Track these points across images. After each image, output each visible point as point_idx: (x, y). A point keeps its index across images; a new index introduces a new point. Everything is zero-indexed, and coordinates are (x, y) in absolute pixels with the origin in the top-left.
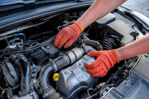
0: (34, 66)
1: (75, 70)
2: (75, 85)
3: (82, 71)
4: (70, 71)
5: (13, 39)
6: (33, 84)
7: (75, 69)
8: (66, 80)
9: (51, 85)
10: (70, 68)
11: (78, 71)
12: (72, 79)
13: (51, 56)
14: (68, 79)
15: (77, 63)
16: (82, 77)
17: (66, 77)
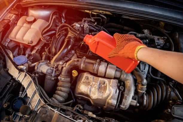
0: (73, 52)
2: (83, 92)
3: (97, 89)
5: (89, 18)
6: (59, 64)
7: (95, 82)
10: (93, 76)
11: (95, 85)
12: (86, 86)
14: (83, 82)
15: (101, 79)
16: (93, 93)
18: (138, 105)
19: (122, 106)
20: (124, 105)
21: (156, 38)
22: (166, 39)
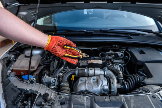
0: (67, 68)
1: (88, 81)
4: (85, 80)
6: (59, 75)
8: (79, 84)
9: (69, 82)
10: (86, 78)
13: (79, 66)
14: (80, 84)
15: (92, 78)
17: (80, 82)
18: (122, 87)
19: (112, 90)
20: (113, 89)
21: (118, 53)
22: (124, 52)
